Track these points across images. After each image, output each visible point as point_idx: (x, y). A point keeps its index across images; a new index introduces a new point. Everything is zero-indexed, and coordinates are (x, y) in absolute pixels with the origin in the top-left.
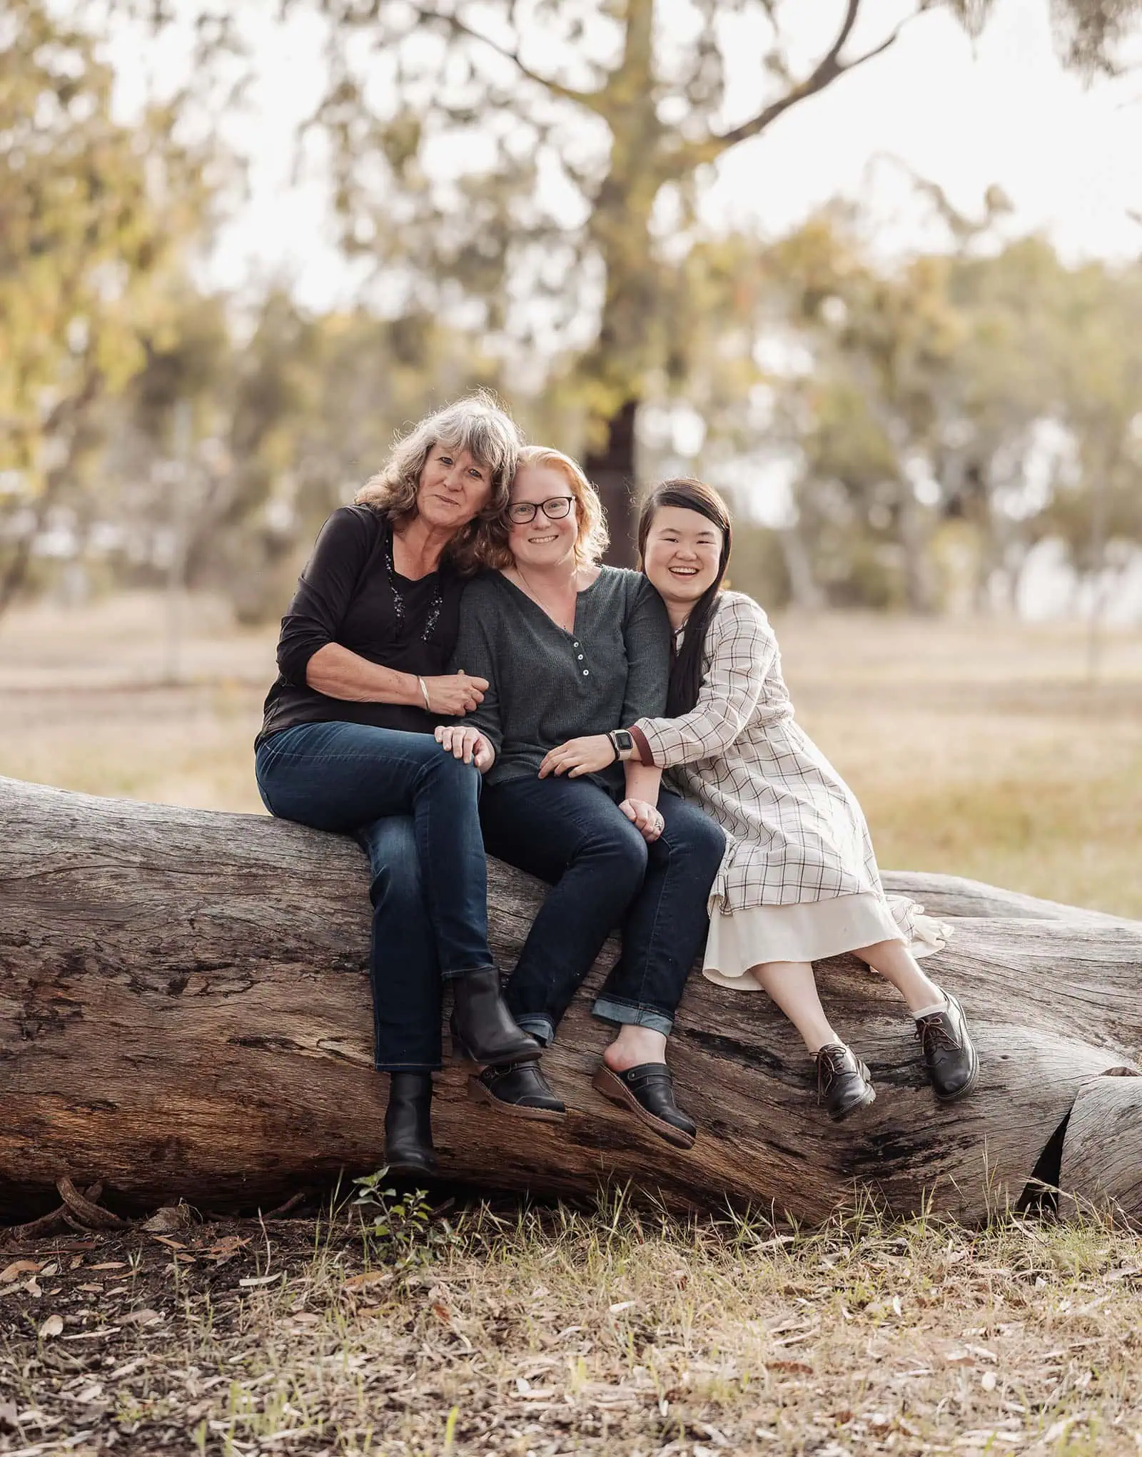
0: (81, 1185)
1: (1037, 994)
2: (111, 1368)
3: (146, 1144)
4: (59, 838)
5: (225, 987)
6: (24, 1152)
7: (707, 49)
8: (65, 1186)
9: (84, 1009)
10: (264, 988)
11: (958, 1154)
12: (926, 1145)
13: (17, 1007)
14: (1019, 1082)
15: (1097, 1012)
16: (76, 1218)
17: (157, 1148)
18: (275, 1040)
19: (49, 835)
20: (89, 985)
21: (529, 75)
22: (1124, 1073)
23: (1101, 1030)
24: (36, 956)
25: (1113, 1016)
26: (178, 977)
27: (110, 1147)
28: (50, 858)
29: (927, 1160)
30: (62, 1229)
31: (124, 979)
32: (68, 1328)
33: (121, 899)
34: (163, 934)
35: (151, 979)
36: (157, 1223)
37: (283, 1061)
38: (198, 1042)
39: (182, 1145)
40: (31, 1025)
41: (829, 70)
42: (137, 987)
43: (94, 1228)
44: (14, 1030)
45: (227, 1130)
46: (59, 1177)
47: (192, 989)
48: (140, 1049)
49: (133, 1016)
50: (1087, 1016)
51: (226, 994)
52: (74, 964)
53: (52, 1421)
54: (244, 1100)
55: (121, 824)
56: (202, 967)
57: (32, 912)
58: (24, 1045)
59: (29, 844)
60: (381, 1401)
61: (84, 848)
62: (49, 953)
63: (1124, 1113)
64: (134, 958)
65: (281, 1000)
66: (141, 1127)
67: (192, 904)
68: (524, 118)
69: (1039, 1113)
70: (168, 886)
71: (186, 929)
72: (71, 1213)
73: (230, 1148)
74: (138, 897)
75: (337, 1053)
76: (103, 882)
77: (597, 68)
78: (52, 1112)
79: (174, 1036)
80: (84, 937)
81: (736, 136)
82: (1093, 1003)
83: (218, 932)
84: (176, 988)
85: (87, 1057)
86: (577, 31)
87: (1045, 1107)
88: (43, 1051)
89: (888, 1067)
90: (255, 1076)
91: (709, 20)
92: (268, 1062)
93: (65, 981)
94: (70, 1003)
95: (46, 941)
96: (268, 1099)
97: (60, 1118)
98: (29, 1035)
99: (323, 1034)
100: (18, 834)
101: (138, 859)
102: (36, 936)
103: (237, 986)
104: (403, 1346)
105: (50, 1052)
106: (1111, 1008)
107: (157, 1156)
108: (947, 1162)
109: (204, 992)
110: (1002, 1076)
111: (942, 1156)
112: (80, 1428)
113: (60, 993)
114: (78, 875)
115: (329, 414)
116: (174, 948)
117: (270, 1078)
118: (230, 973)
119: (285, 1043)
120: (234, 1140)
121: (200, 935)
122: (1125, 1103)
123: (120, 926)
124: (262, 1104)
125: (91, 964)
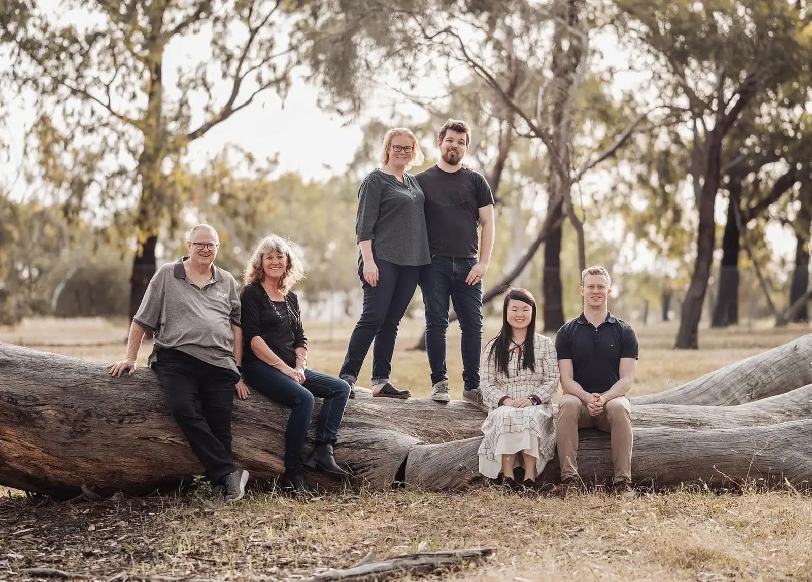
0: (89, 486)
1: (393, 420)
2: (117, 538)
3: (110, 472)
4: (82, 374)
5: (137, 421)
6: (70, 476)
7: (183, 103)
8: (84, 487)
9: (91, 429)
10: (150, 421)
11: (372, 470)
12: (362, 467)
13: (70, 428)
14: (391, 447)
15: (412, 426)
16: (87, 497)
17: (113, 474)
18: (153, 438)
19: (79, 373)
20: (93, 421)
21: (113, 113)
22: (422, 444)
23: (413, 431)
24: (76, 412)
25: (417, 427)
26: (122, 417)
27: (98, 474)
28: (80, 380)
29: (363, 472)
30: (83, 501)
31: (105, 418)
32: (97, 528)
33: (103, 393)
34: (117, 404)
35: (113, 419)
36: (114, 498)
37: (155, 444)
38: (128, 439)
39: (122, 472)
40: (74, 434)
41: (227, 112)
42: (109, 421)
43: (94, 500)
44: (68, 436)
45: (136, 467)
46: (82, 483)
47: (126, 422)
48: (109, 442)
49: (107, 431)
50: (409, 427)
51: (137, 423)
52: (88, 414)
53: (105, 552)
54: (142, 457)
55: (101, 369)
56: (129, 414)
57: (74, 397)
58: (71, 441)
59: (72, 375)
60: (210, 542)
61: (90, 377)
62: (80, 410)
63: (424, 456)
64: (107, 412)
65: (154, 425)
66: (109, 467)
67: (125, 394)
68: (113, 129)
69: (397, 457)
70: (118, 388)
71: (124, 402)
72: (85, 495)
73: (136, 474)
74: (108, 392)
75: (173, 442)
76: (97, 387)
77: (140, 110)
78: (80, 463)
79: (120, 437)
80: (92, 405)
81: (194, 136)
82: (410, 423)
83: (134, 403)
84: (121, 421)
85: (92, 444)
86: (134, 96)
87: (399, 455)
88: (78, 442)
89: (349, 443)
90: (146, 450)
91: (185, 94)
92: (151, 445)
93: (85, 420)
94: (87, 427)
95: (79, 407)
96: (150, 457)
97: (83, 465)
98: (73, 437)
99: (169, 435)
100: (69, 373)
101: (108, 380)
102: (76, 405)
103: (141, 420)
104: (211, 528)
105: (80, 443)
106: (416, 424)
107: (113, 477)
108: (368, 473)
109: (130, 422)
110: (386, 445)
111: (367, 471)
112: (115, 554)
113: (84, 424)
114: (89, 385)
115: (21, 244)
116: (121, 408)
117: (151, 450)
118: (138, 416)
119: (156, 439)
120: (138, 471)
121: (128, 404)
122: (425, 453)
123: (102, 402)
124: (148, 459)
125: (93, 414)
